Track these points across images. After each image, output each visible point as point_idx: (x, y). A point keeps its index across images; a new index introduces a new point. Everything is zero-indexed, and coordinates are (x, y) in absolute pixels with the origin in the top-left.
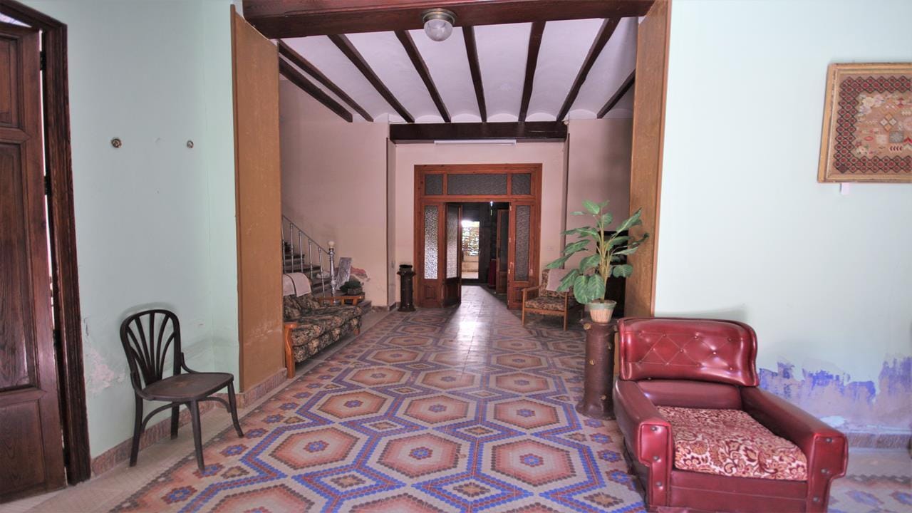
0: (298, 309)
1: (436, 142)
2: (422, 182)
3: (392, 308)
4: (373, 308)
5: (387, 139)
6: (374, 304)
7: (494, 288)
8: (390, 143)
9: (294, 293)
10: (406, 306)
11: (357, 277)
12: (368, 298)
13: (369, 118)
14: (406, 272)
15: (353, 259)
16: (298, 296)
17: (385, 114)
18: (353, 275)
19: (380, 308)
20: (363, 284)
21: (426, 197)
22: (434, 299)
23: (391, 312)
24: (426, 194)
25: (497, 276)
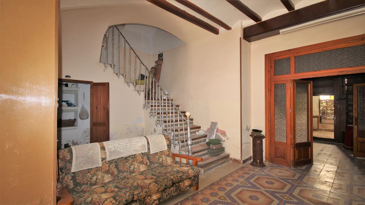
0: (146, 164)
1: (281, 31)
2: (271, 67)
3: (244, 162)
4: (231, 159)
5: (241, 38)
6: (231, 156)
7: (352, 150)
8: (243, 41)
9: (146, 151)
10: (257, 162)
11: (221, 136)
12: (227, 151)
13: (228, 28)
14: (256, 135)
15: (219, 123)
16: (151, 153)
17: (239, 22)
18: (219, 134)
19: (235, 161)
20: (224, 141)
21: (276, 77)
22: (284, 158)
23: (244, 165)
24: (275, 75)
25: (355, 141)
